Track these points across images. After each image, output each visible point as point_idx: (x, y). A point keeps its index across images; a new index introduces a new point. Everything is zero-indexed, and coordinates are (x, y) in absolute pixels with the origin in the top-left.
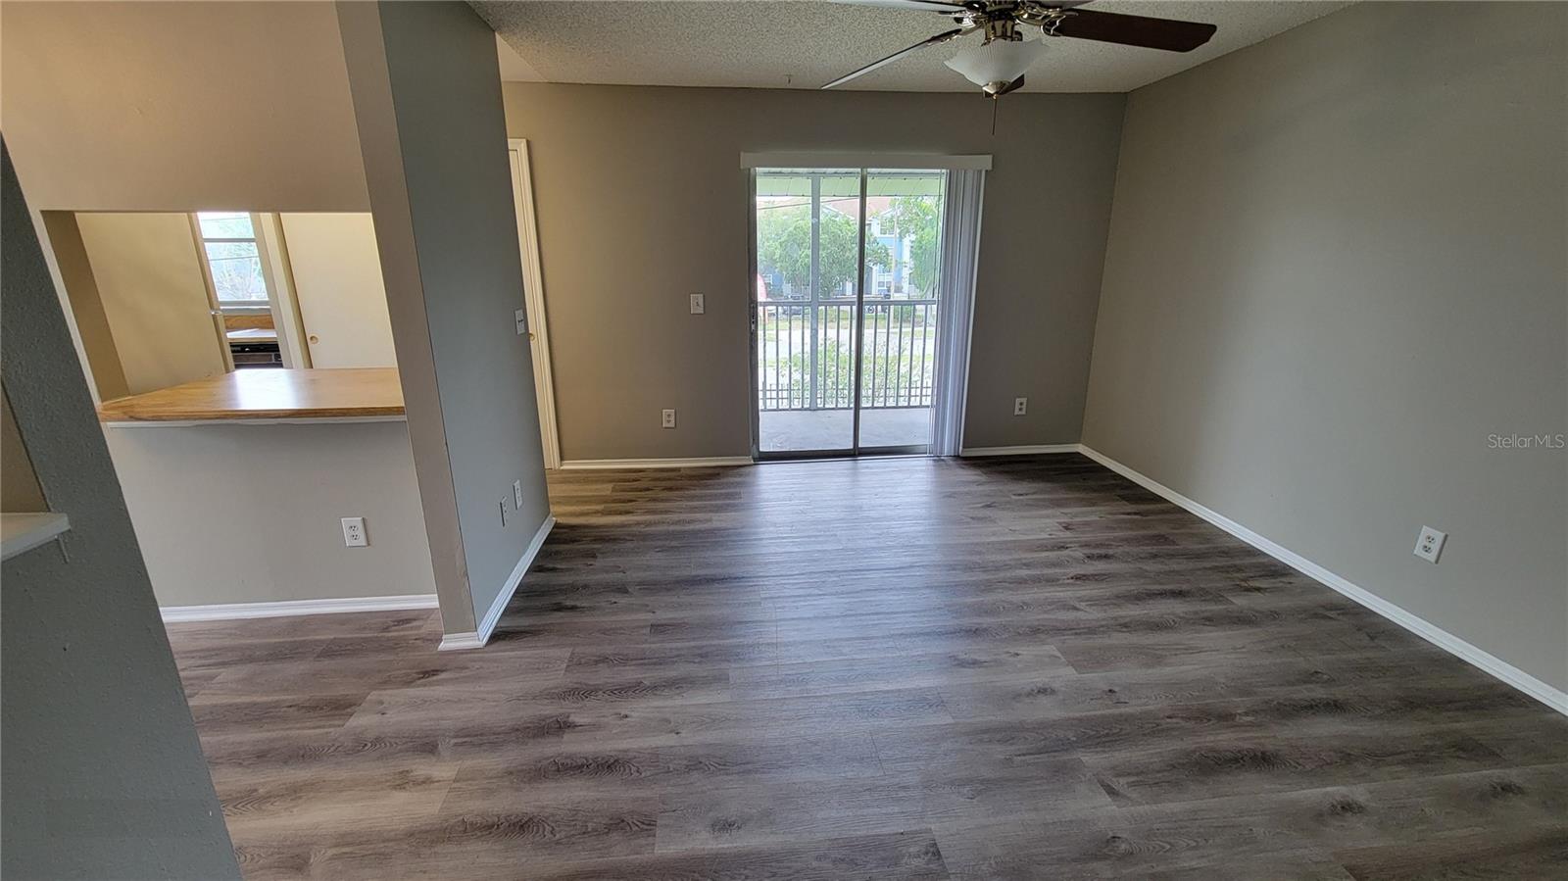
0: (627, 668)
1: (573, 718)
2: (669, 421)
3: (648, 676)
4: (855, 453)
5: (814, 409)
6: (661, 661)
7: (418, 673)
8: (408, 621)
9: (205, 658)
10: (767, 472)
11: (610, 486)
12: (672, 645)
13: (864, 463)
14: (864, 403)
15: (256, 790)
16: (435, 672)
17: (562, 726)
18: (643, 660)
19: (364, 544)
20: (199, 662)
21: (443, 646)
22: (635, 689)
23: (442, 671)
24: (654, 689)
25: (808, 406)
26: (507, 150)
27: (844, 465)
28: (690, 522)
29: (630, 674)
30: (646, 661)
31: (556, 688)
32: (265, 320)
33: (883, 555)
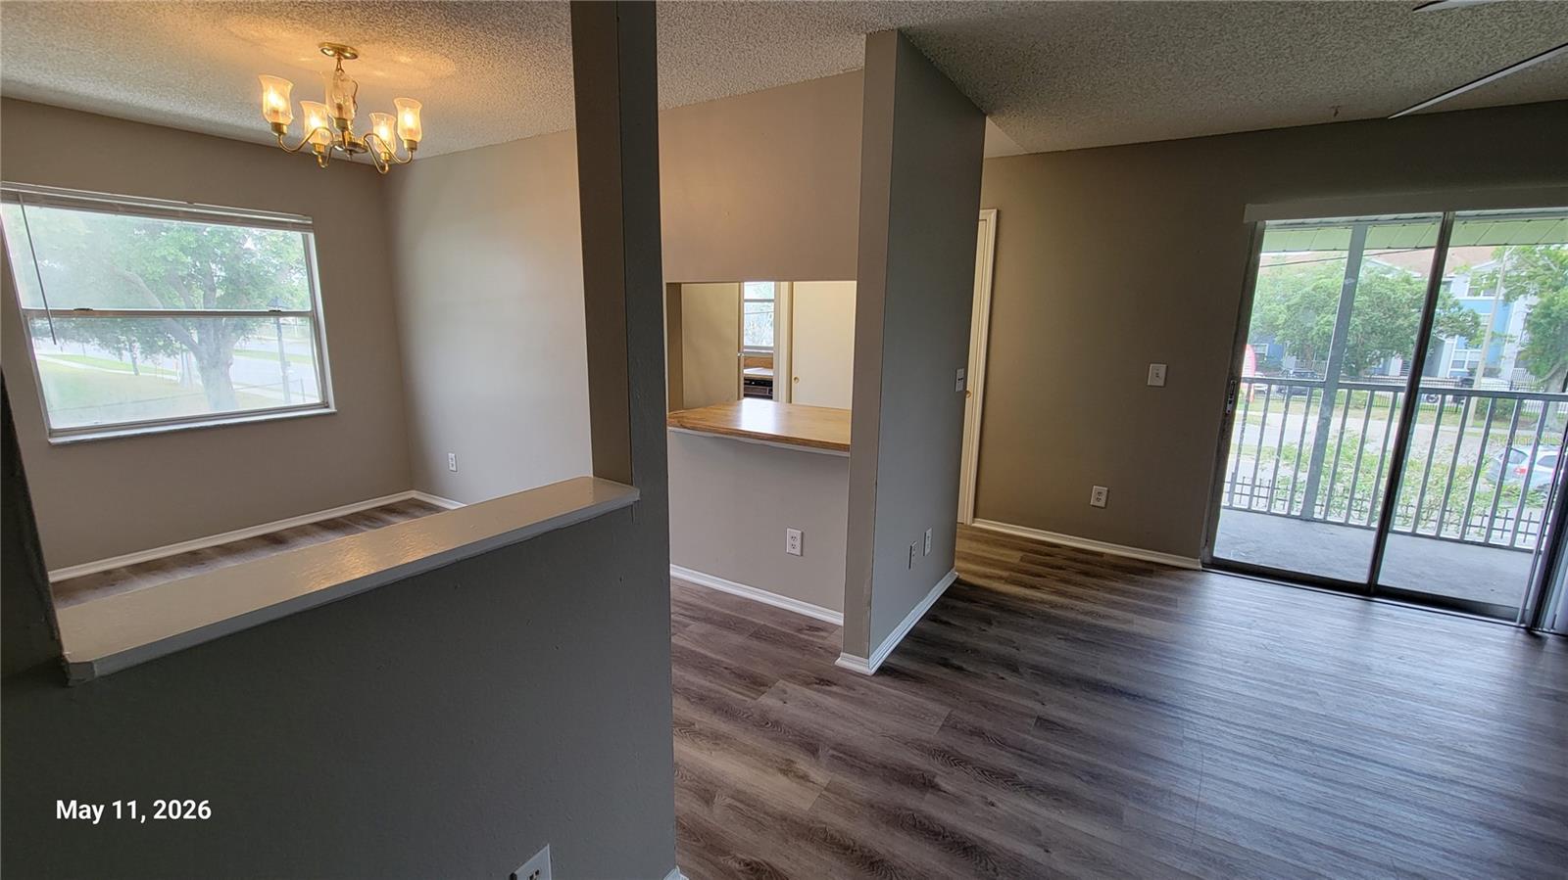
0: (1003, 752)
1: (938, 780)
2: (1098, 500)
3: (1027, 772)
4: (1371, 591)
5: (1306, 518)
6: (1040, 760)
7: (817, 679)
8: (818, 629)
9: (686, 609)
10: (1219, 585)
11: (1020, 554)
12: (1058, 748)
13: (1382, 608)
14: (1397, 524)
15: (694, 724)
16: (829, 683)
17: (925, 784)
18: (1021, 752)
19: (799, 554)
20: (683, 611)
21: (839, 662)
22: (1007, 779)
23: (835, 684)
24: (1029, 788)
25: (1298, 514)
26: (977, 220)
27: (1350, 603)
28: (1104, 617)
29: (1005, 761)
30: (1024, 754)
31: (928, 743)
32: (767, 362)
33: (1398, 746)
